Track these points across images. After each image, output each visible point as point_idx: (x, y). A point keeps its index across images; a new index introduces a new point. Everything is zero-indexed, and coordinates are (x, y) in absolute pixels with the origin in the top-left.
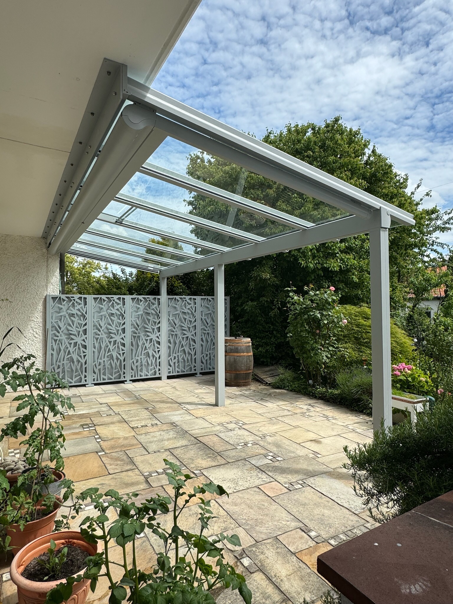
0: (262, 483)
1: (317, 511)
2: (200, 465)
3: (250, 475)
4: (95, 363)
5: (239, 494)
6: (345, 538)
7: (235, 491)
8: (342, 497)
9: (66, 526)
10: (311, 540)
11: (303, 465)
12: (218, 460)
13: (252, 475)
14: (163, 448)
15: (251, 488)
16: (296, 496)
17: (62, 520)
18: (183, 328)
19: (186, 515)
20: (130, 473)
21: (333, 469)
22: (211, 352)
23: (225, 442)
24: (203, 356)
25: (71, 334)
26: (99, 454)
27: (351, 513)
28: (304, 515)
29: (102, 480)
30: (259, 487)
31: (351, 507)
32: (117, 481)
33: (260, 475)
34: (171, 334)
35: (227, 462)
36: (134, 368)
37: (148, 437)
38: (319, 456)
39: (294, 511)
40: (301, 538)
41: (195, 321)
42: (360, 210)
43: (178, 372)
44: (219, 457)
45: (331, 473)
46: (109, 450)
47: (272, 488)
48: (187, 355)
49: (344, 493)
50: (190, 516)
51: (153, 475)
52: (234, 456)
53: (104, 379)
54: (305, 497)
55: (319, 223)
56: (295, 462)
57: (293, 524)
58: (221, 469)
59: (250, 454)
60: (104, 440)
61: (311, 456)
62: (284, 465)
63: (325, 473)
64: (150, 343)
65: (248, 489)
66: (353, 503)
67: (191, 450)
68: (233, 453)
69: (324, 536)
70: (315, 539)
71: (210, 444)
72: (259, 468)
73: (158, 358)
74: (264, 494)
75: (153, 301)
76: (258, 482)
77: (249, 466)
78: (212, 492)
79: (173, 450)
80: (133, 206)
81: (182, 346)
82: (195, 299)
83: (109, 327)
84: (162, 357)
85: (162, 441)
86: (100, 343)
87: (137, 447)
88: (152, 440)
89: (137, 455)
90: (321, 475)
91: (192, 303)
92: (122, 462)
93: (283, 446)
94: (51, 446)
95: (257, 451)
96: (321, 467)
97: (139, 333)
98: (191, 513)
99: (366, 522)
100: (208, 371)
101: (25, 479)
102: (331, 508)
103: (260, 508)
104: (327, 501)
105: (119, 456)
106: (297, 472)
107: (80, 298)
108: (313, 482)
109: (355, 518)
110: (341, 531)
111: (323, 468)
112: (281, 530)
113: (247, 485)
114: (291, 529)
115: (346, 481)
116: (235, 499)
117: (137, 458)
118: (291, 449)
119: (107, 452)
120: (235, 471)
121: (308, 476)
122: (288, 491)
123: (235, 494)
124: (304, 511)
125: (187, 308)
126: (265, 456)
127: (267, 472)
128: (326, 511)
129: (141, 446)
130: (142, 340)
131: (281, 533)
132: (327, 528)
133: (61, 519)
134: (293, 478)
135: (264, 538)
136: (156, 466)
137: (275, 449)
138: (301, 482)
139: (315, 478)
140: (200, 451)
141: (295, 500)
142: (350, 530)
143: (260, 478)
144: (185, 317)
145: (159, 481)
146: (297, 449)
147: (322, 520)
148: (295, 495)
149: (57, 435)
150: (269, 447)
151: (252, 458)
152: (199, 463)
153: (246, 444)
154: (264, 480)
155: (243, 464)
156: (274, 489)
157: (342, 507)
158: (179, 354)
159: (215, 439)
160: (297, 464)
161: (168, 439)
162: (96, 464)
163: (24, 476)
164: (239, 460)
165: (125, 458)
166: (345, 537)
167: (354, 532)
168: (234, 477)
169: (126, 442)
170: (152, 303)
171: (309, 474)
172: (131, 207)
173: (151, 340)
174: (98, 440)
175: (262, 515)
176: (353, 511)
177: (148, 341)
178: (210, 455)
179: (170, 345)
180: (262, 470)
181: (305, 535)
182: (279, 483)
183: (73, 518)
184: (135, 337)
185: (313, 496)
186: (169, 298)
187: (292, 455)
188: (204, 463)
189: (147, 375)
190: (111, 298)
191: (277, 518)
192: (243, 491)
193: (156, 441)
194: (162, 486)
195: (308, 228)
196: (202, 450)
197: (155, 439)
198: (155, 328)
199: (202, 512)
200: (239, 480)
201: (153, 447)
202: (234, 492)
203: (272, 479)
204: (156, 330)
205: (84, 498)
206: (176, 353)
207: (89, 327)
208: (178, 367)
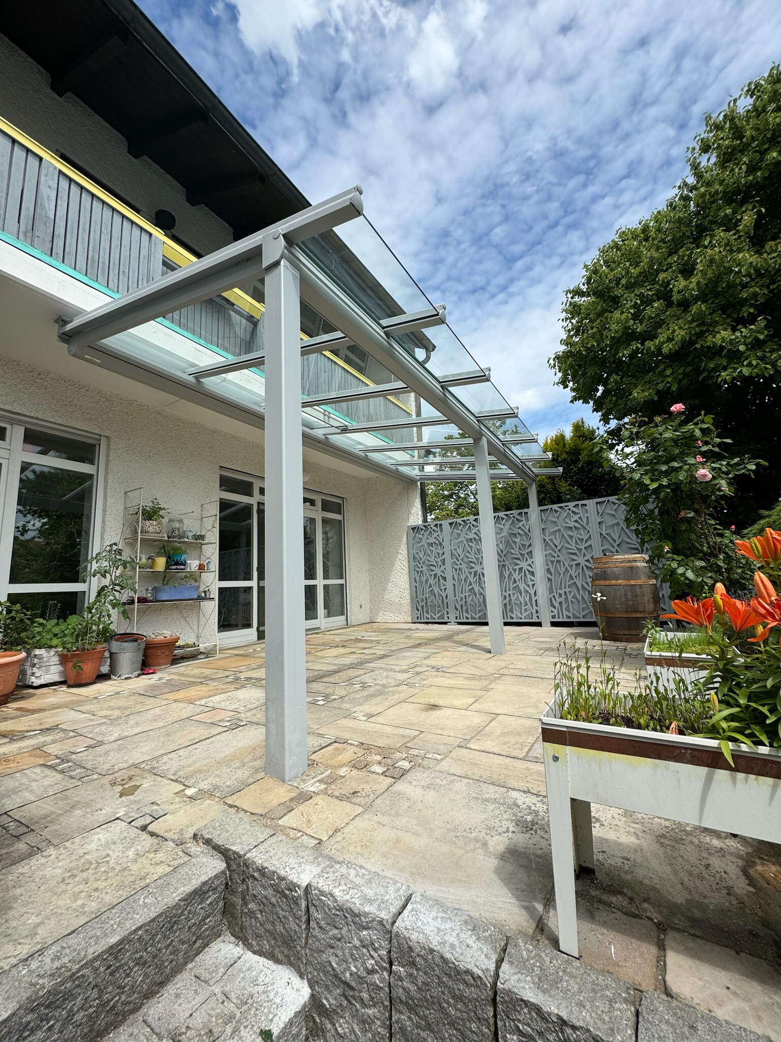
34: (551, 560)
48: (581, 591)
75: (519, 517)
82: (586, 505)
84: (539, 593)
86: (459, 574)
91: (580, 511)
97: (504, 561)
107: (436, 525)
130: (509, 569)
144: (570, 533)
170: (517, 519)
173: (521, 569)
177: (517, 571)
179: (550, 577)
198: (525, 553)
206: (561, 589)
207: (447, 556)
208: (567, 609)
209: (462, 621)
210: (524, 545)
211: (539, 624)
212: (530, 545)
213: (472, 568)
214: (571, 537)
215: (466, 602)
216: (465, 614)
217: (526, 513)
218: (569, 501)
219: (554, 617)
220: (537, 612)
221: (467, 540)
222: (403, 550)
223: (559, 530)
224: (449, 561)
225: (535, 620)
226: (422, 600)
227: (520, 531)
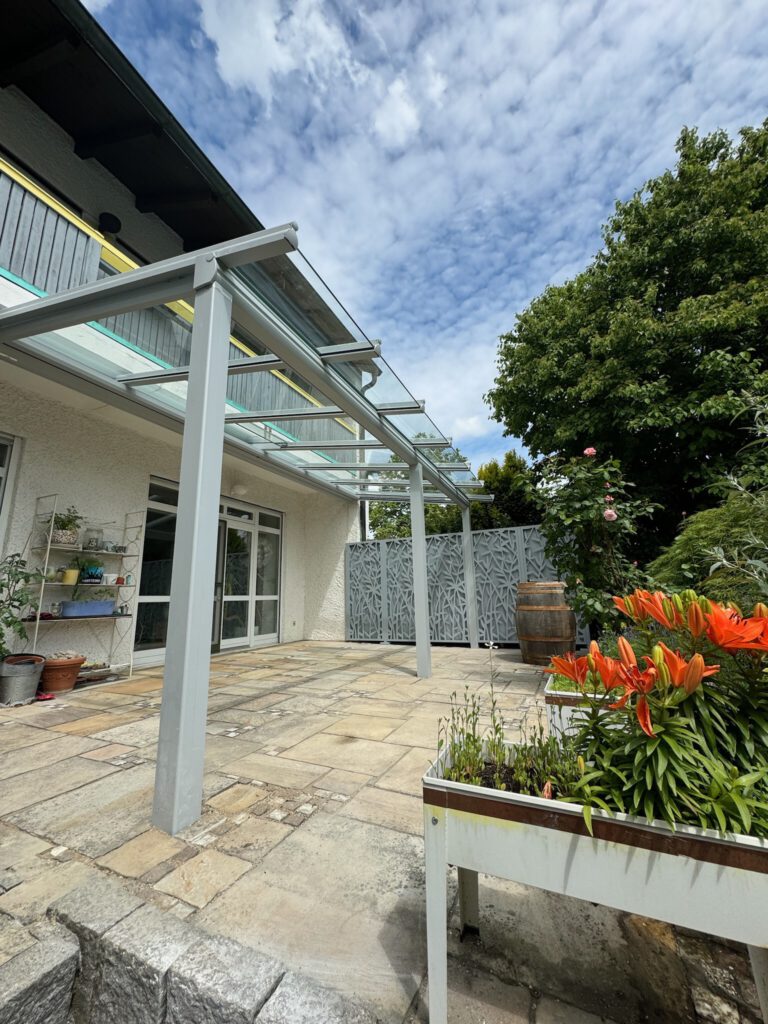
43: (495, 639)
48: (507, 614)
53: (399, 638)
75: (453, 540)
82: (514, 532)
84: (469, 615)
86: (394, 593)
97: (437, 582)
107: (374, 544)
130: (441, 590)
144: (499, 558)
170: (451, 542)
173: (453, 590)
177: (449, 593)
179: (479, 599)
184: (432, 587)
206: (489, 611)
207: (383, 575)
208: (495, 631)
209: (394, 640)
210: (456, 568)
211: (467, 645)
212: (462, 568)
213: (407, 588)
214: (500, 561)
215: (399, 622)
216: (398, 634)
217: (460, 537)
218: (499, 527)
219: (482, 638)
220: (466, 633)
221: (403, 560)
222: (340, 567)
223: (489, 555)
224: (384, 581)
225: (464, 641)
226: (357, 619)
227: (453, 553)
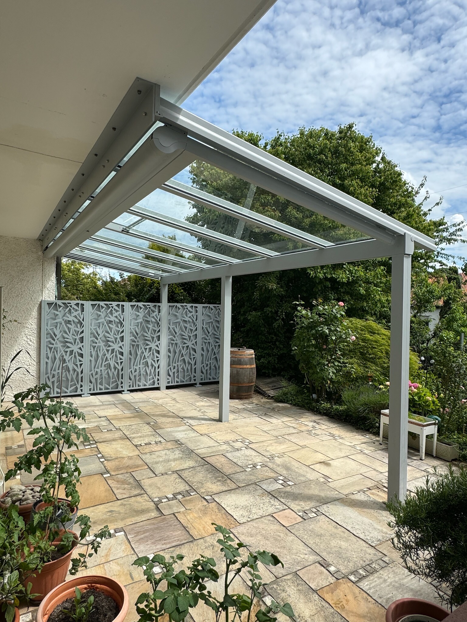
0: (276, 511)
1: (333, 543)
2: (210, 490)
3: (262, 501)
4: (91, 372)
5: (254, 524)
6: (364, 574)
7: (249, 519)
8: (357, 527)
9: (83, 565)
10: (331, 575)
11: (315, 491)
12: (228, 483)
13: (264, 501)
14: (170, 469)
15: (264, 516)
16: (312, 526)
17: (80, 559)
18: (184, 337)
19: (202, 548)
20: (139, 499)
21: (346, 495)
22: (211, 361)
23: (233, 463)
24: (203, 366)
25: (67, 342)
26: (105, 476)
27: (368, 546)
28: (321, 547)
29: (111, 506)
30: (273, 515)
31: (367, 539)
32: (127, 508)
33: (272, 502)
34: (171, 343)
35: (237, 487)
36: (132, 377)
37: (153, 456)
38: (330, 480)
39: (311, 542)
40: (321, 573)
41: (196, 330)
42: (382, 234)
43: (177, 382)
44: (229, 481)
45: (343, 500)
46: (114, 471)
47: (286, 517)
48: (187, 364)
49: (359, 523)
50: (206, 548)
51: (163, 501)
52: (244, 480)
53: (100, 389)
54: (320, 527)
55: (338, 243)
56: (306, 486)
57: (311, 557)
58: (233, 495)
59: (260, 477)
60: (108, 460)
61: (322, 480)
62: (296, 490)
63: (337, 500)
64: (149, 352)
65: (262, 517)
66: (368, 534)
67: (199, 472)
68: (242, 476)
69: (343, 571)
70: (335, 575)
71: (218, 465)
72: (272, 495)
73: (157, 368)
74: (279, 523)
75: (153, 309)
76: (271, 510)
77: (261, 491)
78: (268, 563)
79: (180, 472)
80: (143, 218)
81: (182, 356)
82: (197, 307)
83: (107, 335)
84: (161, 366)
85: (168, 461)
86: (97, 351)
87: (143, 468)
88: (157, 460)
89: (144, 478)
90: (334, 502)
91: (193, 310)
92: (129, 486)
93: (293, 468)
94: (67, 481)
95: (267, 474)
96: (332, 493)
97: (138, 342)
98: (207, 545)
99: (383, 555)
100: (208, 381)
101: (42, 517)
102: (347, 540)
103: (276, 540)
104: (343, 532)
105: (125, 478)
106: (309, 498)
107: (77, 304)
108: (326, 510)
109: (372, 551)
110: (360, 565)
111: (334, 494)
112: (299, 564)
113: (261, 513)
114: (309, 564)
115: (360, 509)
116: (250, 529)
117: (145, 481)
118: (301, 471)
119: (113, 473)
120: (247, 497)
121: (321, 503)
122: (302, 520)
123: (249, 523)
124: (321, 543)
125: (188, 316)
126: (276, 480)
127: (279, 498)
128: (343, 543)
129: (147, 467)
130: (141, 348)
131: (299, 568)
132: (346, 563)
133: (78, 557)
134: (307, 505)
135: (284, 574)
136: (165, 490)
137: (284, 472)
138: (314, 510)
139: (328, 505)
140: (209, 473)
141: (310, 530)
142: (368, 565)
143: (272, 505)
144: (186, 325)
145: (170, 508)
146: (307, 472)
147: (340, 553)
148: (310, 525)
149: (73, 469)
150: (279, 469)
151: (262, 482)
152: (209, 488)
153: (254, 466)
154: (277, 507)
155: (254, 489)
156: (288, 518)
157: (358, 539)
158: (179, 363)
159: (223, 459)
160: (309, 489)
161: (175, 460)
162: (102, 488)
163: (40, 513)
164: (249, 485)
165: (131, 480)
166: (365, 572)
167: (373, 567)
168: (246, 503)
169: (130, 463)
170: (152, 310)
171: (322, 501)
172: (140, 218)
173: (150, 348)
174: (102, 460)
175: (279, 548)
176: (370, 543)
177: (148, 350)
178: (219, 479)
179: (170, 354)
180: (274, 496)
181: (324, 570)
182: (293, 511)
183: (91, 555)
184: (133, 346)
185: (328, 526)
186: (169, 306)
187: (303, 479)
188: (215, 487)
189: (145, 385)
190: (110, 304)
191: (294, 551)
192: (257, 520)
193: (162, 462)
194: (174, 514)
195: (325, 247)
196: (211, 472)
197: (161, 459)
198: (155, 336)
199: (252, 578)
200: (252, 507)
201: (159, 469)
202: (248, 521)
203: (285, 506)
204: (155, 339)
205: (103, 536)
206: (175, 363)
208: (178, 377)
210: (155, 331)
217: (159, 307)
219: (168, 383)
220: (158, 380)
225: (156, 386)
